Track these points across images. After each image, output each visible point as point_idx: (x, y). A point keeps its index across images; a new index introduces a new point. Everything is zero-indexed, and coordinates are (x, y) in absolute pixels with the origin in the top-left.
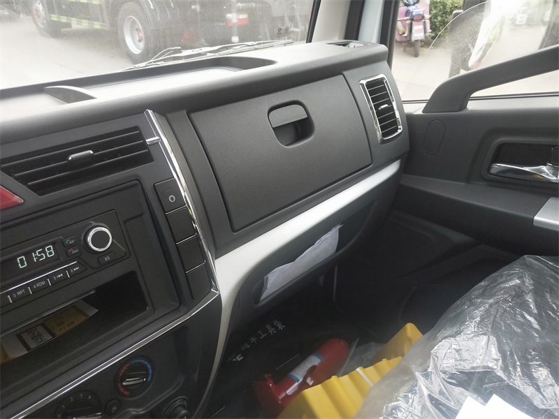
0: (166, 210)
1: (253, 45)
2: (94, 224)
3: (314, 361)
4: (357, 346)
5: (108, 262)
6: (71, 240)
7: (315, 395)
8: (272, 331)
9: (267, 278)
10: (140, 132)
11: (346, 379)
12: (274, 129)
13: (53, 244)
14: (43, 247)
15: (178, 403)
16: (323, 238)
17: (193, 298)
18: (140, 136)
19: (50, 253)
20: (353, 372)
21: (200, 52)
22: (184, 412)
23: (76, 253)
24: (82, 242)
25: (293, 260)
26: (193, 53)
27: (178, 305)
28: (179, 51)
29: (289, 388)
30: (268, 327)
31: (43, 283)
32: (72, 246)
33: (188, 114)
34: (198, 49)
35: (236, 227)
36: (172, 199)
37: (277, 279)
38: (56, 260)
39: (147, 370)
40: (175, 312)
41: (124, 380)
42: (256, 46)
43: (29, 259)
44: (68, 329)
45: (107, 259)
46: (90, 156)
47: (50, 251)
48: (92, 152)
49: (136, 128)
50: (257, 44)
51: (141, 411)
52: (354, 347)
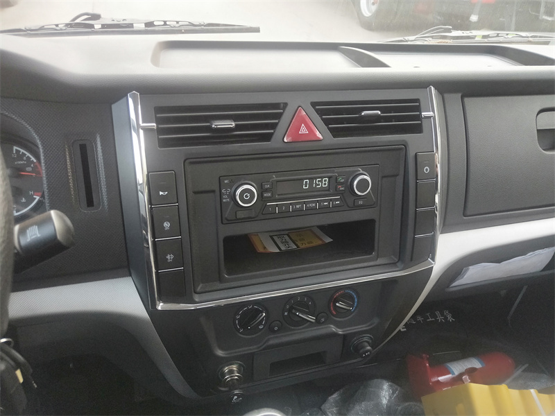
0: (419, 178)
1: (528, 37)
2: (361, 172)
3: (475, 363)
4: (524, 371)
5: (361, 206)
6: (342, 179)
7: (479, 392)
8: (440, 318)
9: (468, 269)
10: (419, 106)
11: (515, 393)
12: (538, 130)
13: (329, 178)
14: (322, 178)
15: (365, 339)
16: (537, 252)
17: (411, 260)
18: (418, 109)
19: (325, 184)
20: (525, 391)
21: (470, 34)
22: (369, 348)
23: (342, 190)
24: (349, 184)
25: (499, 261)
26: (463, 35)
27: (397, 260)
28: (449, 31)
29: (442, 376)
30: (437, 313)
31: (314, 205)
32: (342, 184)
33: (462, 98)
34: (468, 32)
35: (468, 213)
36: (427, 169)
37: (475, 275)
38: (326, 190)
39: (353, 302)
40: (392, 265)
41: (338, 302)
42: (530, 39)
43: (311, 184)
44: (308, 245)
45: (361, 202)
46: (377, 116)
47: (325, 183)
48: (380, 113)
49: (417, 100)
50: (531, 37)
51: (340, 332)
52: (521, 370)
